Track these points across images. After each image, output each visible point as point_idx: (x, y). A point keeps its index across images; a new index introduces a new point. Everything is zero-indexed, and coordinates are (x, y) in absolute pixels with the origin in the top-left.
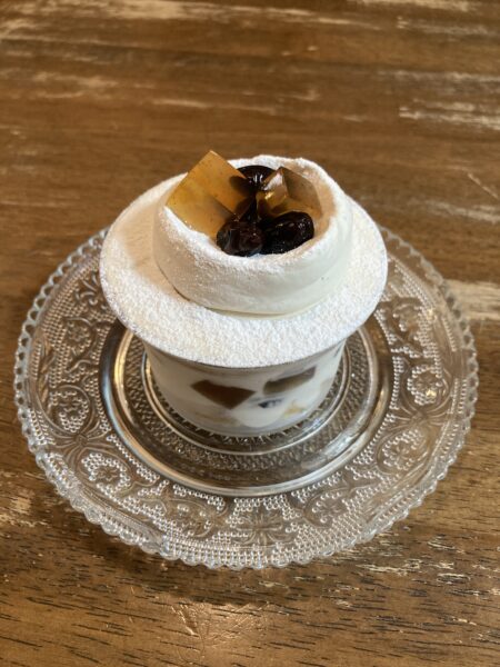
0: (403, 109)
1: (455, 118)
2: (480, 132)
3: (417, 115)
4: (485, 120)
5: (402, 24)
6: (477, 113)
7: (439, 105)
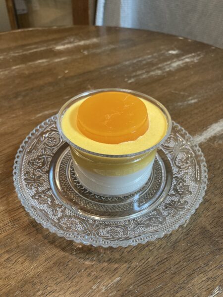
0: (126, 80)
1: (144, 76)
2: (156, 77)
3: (132, 80)
4: (152, 73)
5: (86, 53)
6: (148, 72)
7: (134, 74)
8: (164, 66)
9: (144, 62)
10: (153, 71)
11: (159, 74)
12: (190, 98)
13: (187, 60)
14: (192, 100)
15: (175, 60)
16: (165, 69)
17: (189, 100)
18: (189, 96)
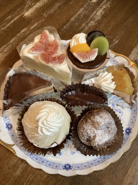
8: (93, 16)
9: (82, 16)
10: (89, 22)
11: (93, 24)
12: (115, 40)
13: (104, 7)
14: (116, 41)
15: (98, 9)
16: (95, 19)
17: (114, 42)
18: (114, 38)
